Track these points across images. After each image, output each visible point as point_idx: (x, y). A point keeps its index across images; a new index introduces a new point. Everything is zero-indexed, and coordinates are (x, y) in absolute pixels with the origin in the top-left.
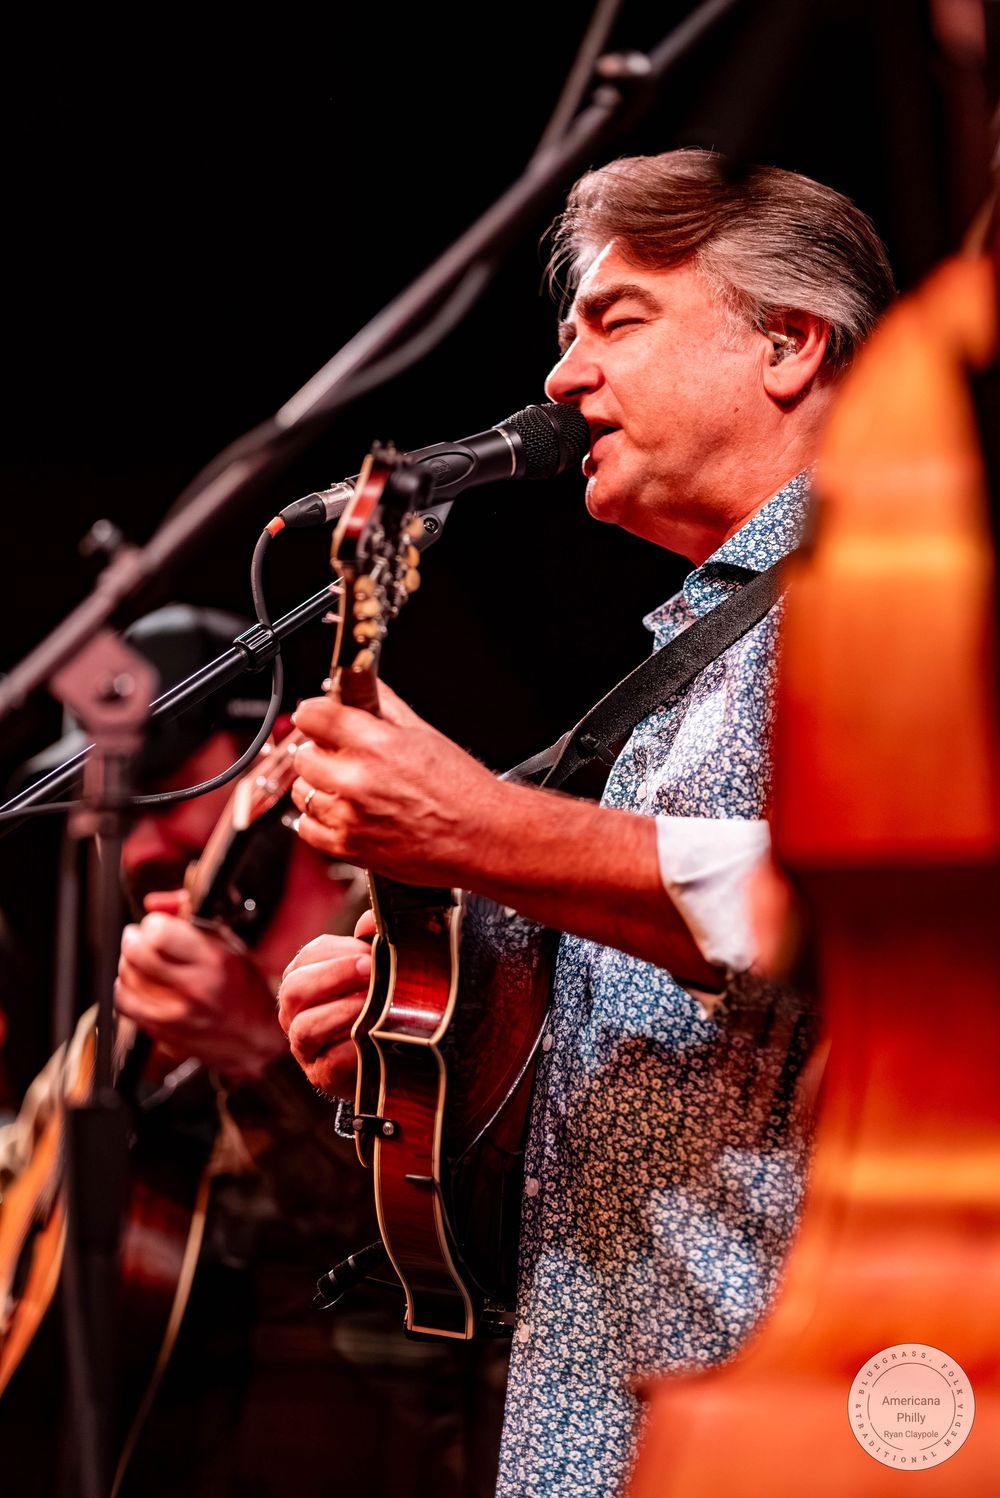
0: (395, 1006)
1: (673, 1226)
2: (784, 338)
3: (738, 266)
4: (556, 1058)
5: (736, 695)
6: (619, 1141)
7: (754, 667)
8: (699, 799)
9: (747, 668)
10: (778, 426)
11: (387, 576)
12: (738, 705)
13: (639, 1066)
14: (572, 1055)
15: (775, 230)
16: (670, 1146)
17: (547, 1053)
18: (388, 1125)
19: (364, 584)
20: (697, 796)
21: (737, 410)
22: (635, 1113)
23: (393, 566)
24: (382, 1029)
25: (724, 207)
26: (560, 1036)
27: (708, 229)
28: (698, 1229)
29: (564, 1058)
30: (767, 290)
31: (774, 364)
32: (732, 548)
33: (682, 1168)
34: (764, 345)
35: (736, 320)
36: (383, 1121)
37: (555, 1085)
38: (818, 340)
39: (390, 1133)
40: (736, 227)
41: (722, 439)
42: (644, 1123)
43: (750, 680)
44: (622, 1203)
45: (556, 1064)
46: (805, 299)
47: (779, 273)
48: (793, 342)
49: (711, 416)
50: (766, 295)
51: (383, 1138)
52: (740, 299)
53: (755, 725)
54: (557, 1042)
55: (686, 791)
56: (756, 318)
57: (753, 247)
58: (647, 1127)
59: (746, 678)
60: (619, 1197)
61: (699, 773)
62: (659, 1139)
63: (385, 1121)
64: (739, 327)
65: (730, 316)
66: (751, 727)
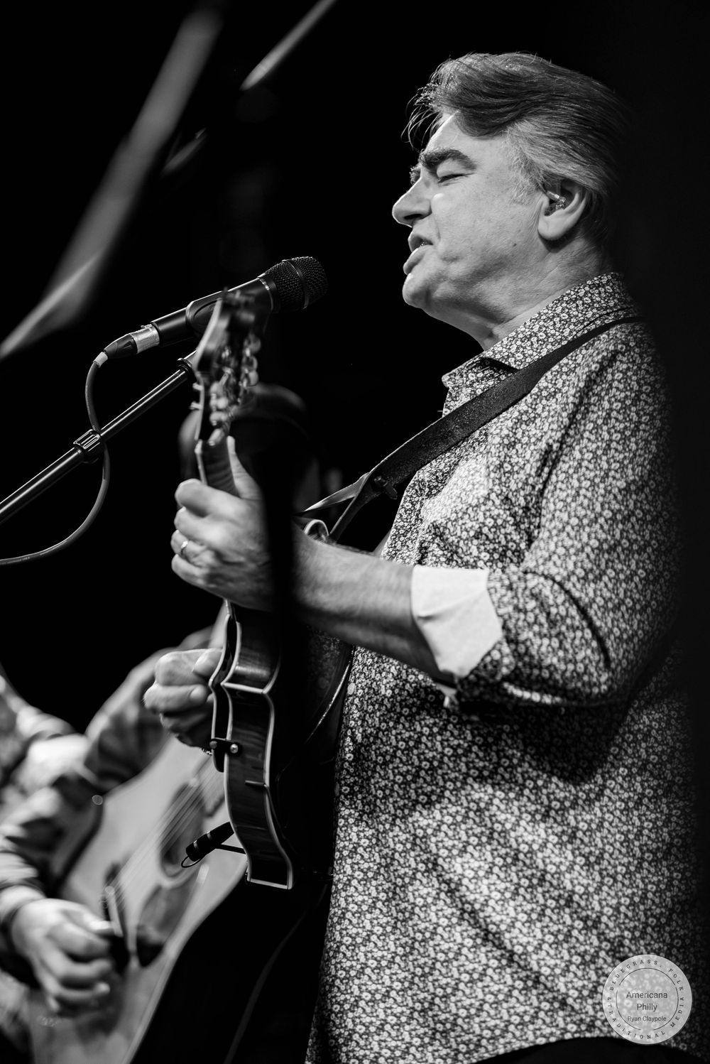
0: (239, 665)
1: (430, 831)
2: (557, 197)
3: (532, 143)
4: (356, 701)
5: (492, 468)
6: (398, 767)
7: (506, 449)
8: (460, 537)
9: (501, 449)
10: (543, 258)
11: (233, 380)
12: (492, 475)
13: (415, 717)
14: (367, 701)
15: (563, 120)
16: (432, 775)
17: (351, 696)
18: (234, 746)
19: (216, 387)
20: (459, 534)
21: (515, 245)
22: (409, 749)
23: (237, 374)
24: (230, 681)
25: (531, 98)
26: (360, 685)
27: (517, 113)
28: (446, 834)
29: (362, 702)
30: (549, 162)
31: (547, 214)
32: (500, 349)
33: (438, 791)
34: (543, 200)
35: (524, 180)
36: (230, 744)
37: (354, 720)
38: (580, 200)
39: (235, 751)
40: (536, 114)
41: (501, 263)
42: (415, 757)
43: (502, 458)
44: (396, 810)
45: (357, 706)
46: (574, 172)
47: (559, 150)
48: (563, 200)
49: (496, 247)
50: (548, 166)
51: (231, 756)
52: (529, 167)
53: (502, 491)
54: (357, 690)
55: (452, 529)
56: (539, 181)
57: (545, 130)
58: (417, 760)
59: (499, 457)
60: (394, 806)
61: (462, 518)
62: (424, 769)
63: (232, 744)
64: (526, 187)
65: (521, 178)
66: (499, 492)
